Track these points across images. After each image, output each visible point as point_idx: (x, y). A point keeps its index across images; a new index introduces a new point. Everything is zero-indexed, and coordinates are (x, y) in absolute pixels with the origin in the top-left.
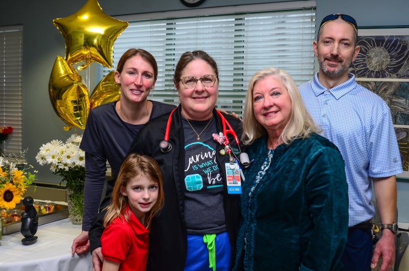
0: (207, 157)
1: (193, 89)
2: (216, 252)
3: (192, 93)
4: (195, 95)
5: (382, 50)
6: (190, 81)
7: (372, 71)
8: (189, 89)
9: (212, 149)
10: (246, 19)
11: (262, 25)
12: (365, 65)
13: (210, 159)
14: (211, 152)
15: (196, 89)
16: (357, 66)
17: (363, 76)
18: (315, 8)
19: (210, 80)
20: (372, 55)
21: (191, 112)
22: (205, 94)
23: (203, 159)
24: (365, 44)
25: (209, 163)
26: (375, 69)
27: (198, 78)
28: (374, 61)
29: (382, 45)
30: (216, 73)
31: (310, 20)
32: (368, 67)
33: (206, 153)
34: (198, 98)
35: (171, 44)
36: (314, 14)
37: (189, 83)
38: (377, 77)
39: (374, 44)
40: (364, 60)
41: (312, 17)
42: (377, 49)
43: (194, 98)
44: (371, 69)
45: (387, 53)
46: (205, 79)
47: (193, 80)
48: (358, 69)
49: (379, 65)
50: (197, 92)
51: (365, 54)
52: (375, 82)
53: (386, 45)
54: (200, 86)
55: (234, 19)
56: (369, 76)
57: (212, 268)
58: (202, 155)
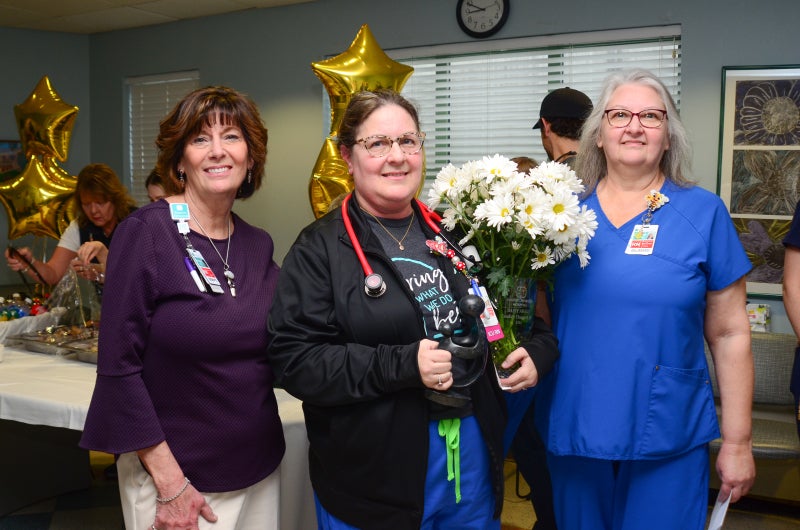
0: (425, 281)
1: (383, 158)
2: (461, 452)
3: (382, 166)
4: (388, 169)
5: (786, 101)
6: (376, 144)
7: (772, 135)
8: (376, 158)
9: (431, 268)
10: (566, 55)
11: (593, 64)
12: (760, 125)
13: (432, 285)
14: (431, 273)
15: (390, 159)
16: (746, 127)
17: (757, 142)
18: (678, 38)
19: (413, 142)
20: (772, 110)
21: (379, 201)
22: (405, 168)
23: (419, 285)
24: (760, 93)
25: (431, 293)
26: (775, 131)
27: (394, 139)
28: (774, 120)
29: (786, 95)
30: (418, 128)
31: (671, 56)
32: (766, 128)
33: (422, 276)
34: (393, 174)
35: (444, 97)
36: (677, 47)
37: (375, 148)
38: (779, 143)
39: (773, 91)
40: (759, 118)
41: (674, 52)
42: (778, 101)
43: (385, 175)
44: (770, 132)
45: (794, 106)
46: (404, 141)
47: (383, 142)
48: (749, 132)
49: (783, 125)
50: (393, 163)
51: (761, 108)
52: (777, 152)
53: (793, 93)
54: (397, 152)
55: (547, 56)
56: (767, 143)
57: (453, 480)
58: (416, 280)
